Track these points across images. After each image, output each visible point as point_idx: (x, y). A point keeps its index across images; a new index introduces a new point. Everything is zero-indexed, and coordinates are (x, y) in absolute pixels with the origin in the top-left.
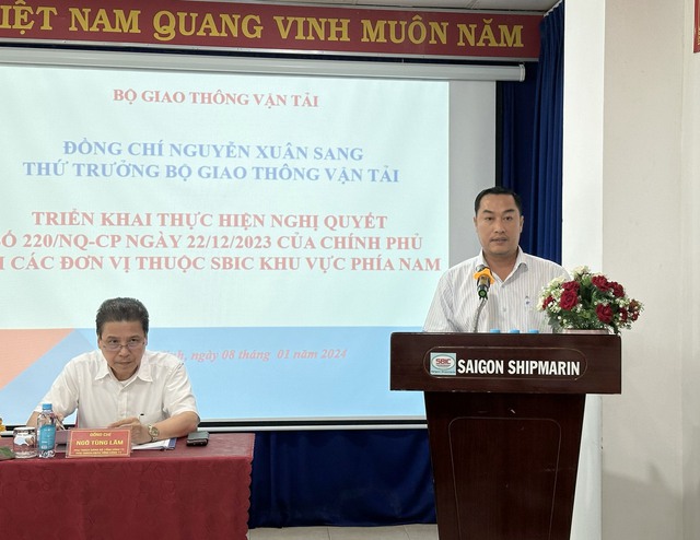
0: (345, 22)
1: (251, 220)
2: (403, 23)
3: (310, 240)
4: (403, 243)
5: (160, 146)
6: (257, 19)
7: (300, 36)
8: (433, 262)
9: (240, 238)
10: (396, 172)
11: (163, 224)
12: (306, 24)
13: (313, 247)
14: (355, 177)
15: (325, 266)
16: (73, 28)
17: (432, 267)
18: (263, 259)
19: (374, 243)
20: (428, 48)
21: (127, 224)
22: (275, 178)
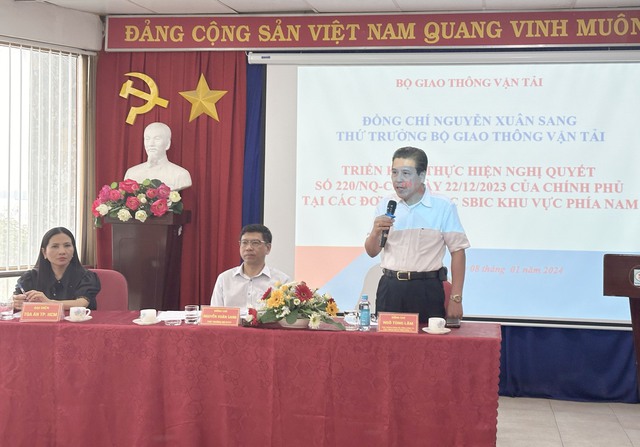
0: (564, 22)
1: (491, 171)
3: (535, 185)
4: (608, 188)
5: (427, 118)
6: (498, 23)
7: (530, 34)
8: (632, 202)
9: (483, 184)
10: (602, 134)
12: (534, 25)
13: (537, 190)
14: (571, 138)
15: (547, 205)
16: (370, 38)
17: (631, 206)
18: (500, 199)
19: (585, 188)
20: (629, 38)
22: (509, 140)
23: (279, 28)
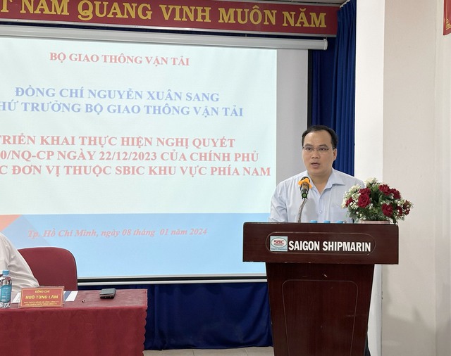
0: (208, 9)
2: (247, 11)
3: (183, 155)
4: (245, 157)
5: (82, 91)
6: (149, 6)
7: (177, 18)
8: (265, 170)
9: (136, 153)
10: (241, 109)
11: (83, 144)
12: (181, 10)
13: (185, 160)
14: (214, 113)
15: (193, 172)
16: (23, 11)
17: (265, 174)
19: (226, 157)
20: (263, 27)
21: (58, 143)
22: (159, 113)
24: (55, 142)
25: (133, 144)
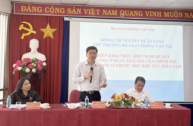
0: (160, 12)
1: (140, 56)
2: (173, 13)
3: (153, 61)
4: (173, 62)
5: (121, 40)
6: (142, 12)
7: (151, 16)
8: (180, 66)
9: (138, 60)
10: (171, 46)
11: (121, 57)
12: (152, 13)
14: (162, 47)
15: (156, 67)
16: (103, 14)
18: (142, 65)
19: (167, 61)
20: (178, 18)
21: (114, 57)
22: (145, 47)
23: (74, 9)
24: (113, 56)
25: (137, 57)
